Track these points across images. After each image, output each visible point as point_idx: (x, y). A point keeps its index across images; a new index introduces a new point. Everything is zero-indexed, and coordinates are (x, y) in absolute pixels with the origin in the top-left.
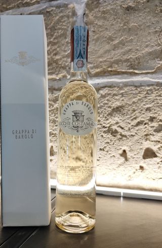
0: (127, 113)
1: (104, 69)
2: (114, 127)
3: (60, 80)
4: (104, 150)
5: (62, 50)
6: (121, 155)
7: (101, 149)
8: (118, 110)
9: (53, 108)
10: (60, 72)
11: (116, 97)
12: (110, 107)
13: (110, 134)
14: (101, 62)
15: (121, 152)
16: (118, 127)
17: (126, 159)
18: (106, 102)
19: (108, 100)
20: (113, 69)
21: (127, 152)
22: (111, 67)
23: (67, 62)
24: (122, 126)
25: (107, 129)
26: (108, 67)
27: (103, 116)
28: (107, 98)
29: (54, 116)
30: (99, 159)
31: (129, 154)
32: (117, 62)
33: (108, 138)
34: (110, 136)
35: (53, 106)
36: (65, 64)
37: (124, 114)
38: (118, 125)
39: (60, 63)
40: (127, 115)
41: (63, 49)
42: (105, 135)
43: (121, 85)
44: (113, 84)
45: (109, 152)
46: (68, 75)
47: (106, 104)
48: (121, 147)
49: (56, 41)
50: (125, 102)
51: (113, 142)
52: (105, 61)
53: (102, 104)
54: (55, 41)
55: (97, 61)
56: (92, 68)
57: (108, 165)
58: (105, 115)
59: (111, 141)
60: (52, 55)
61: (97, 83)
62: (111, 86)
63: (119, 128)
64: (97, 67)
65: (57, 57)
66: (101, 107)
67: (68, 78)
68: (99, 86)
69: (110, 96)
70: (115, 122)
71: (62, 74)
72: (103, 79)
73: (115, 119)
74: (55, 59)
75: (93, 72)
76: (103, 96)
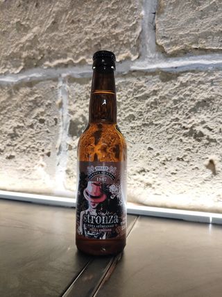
0: (218, 107)
1: (186, 45)
2: (199, 129)
4: (183, 160)
5: (124, 21)
6: (207, 167)
7: (178, 159)
8: (205, 104)
10: (121, 52)
11: (203, 86)
12: (193, 100)
13: (192, 138)
14: (181, 36)
15: (207, 162)
16: (204, 128)
17: (215, 173)
18: (188, 93)
19: (190, 90)
20: (200, 46)
21: (215, 162)
22: (196, 43)
23: (131, 38)
24: (209, 127)
25: (188, 131)
26: (192, 44)
27: (183, 112)
28: (189, 87)
30: (175, 172)
31: (218, 166)
32: (206, 36)
33: (190, 142)
34: (192, 140)
36: (128, 40)
37: (214, 109)
38: (204, 125)
39: (122, 39)
40: (217, 112)
41: (126, 19)
42: (185, 139)
43: (210, 68)
44: (197, 68)
45: (191, 163)
47: (188, 95)
48: (208, 156)
49: (116, 7)
50: (216, 92)
51: (197, 149)
52: (188, 35)
53: (182, 96)
54: (113, 8)
55: (176, 35)
56: (168, 45)
57: (189, 180)
58: (187, 112)
59: (193, 147)
61: (175, 66)
62: (195, 70)
63: (206, 129)
64: (175, 44)
65: (118, 31)
66: (180, 100)
67: (132, 60)
68: (178, 70)
69: (193, 84)
70: (199, 121)
71: (124, 55)
72: (184, 60)
73: (200, 117)
74: (114, 34)
75: (170, 50)
76: (184, 85)
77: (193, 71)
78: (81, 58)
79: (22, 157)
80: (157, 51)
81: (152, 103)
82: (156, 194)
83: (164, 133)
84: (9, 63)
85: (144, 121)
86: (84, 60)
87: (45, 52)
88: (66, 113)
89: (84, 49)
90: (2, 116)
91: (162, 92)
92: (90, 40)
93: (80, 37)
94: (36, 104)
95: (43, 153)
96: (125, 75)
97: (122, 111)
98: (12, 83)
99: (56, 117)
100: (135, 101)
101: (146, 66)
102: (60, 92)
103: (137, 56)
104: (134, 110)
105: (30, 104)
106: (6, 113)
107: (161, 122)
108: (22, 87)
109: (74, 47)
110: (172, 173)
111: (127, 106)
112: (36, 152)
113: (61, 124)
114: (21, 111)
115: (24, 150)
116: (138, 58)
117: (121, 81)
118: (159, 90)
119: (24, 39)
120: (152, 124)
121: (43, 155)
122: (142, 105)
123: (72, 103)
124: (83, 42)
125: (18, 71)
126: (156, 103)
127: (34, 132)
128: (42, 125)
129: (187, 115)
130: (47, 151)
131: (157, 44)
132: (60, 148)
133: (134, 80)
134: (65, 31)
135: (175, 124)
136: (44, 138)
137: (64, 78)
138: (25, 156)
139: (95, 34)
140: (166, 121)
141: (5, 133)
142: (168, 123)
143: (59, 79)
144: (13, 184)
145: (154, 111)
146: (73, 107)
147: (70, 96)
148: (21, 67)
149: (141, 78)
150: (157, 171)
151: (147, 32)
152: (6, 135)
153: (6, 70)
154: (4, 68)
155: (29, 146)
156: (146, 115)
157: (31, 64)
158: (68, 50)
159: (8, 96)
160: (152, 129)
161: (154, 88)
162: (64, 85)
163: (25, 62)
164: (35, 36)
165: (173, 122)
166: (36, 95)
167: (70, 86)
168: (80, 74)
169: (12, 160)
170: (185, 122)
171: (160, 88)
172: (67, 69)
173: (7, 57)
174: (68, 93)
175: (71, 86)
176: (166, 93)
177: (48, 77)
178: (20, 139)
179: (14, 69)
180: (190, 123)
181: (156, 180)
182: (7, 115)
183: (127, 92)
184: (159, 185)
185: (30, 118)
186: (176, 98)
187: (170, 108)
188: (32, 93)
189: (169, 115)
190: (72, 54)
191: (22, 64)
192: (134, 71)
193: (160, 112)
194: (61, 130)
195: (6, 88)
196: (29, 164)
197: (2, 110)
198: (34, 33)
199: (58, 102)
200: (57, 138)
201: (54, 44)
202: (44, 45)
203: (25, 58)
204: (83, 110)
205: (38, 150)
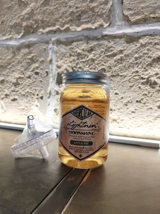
1: (146, 15)
2: (153, 79)
3: (96, 29)
4: (140, 102)
6: (159, 107)
7: (137, 101)
8: (158, 60)
9: (88, 59)
10: (96, 21)
11: (158, 47)
12: (150, 57)
13: (148, 86)
14: (143, 8)
15: (158, 104)
16: (158, 78)
18: (146, 52)
19: (148, 50)
20: (157, 15)
22: (154, 13)
23: (104, 10)
25: (145, 80)
26: (150, 14)
27: (142, 66)
28: (147, 48)
29: (89, 67)
30: (134, 111)
33: (146, 89)
34: (148, 87)
35: (88, 57)
36: (102, 11)
38: (158, 76)
39: (97, 11)
42: (142, 87)
44: (154, 33)
45: (147, 104)
46: (104, 24)
47: (146, 54)
51: (151, 94)
52: (148, 7)
53: (141, 54)
55: (138, 7)
56: (132, 15)
57: (145, 117)
58: (145, 66)
59: (149, 92)
60: (88, 2)
61: (137, 31)
62: (152, 34)
64: (137, 14)
65: (94, 4)
66: (140, 57)
67: (105, 27)
68: (139, 35)
69: (151, 45)
70: (154, 73)
71: (98, 23)
72: (144, 26)
73: (154, 70)
74: (91, 7)
75: (133, 19)
76: (143, 46)
77: (151, 35)
78: (66, 26)
79: (22, 100)
80: (123, 20)
81: (119, 59)
82: (120, 127)
83: (127, 82)
84: (13, 30)
85: (112, 73)
86: (68, 28)
87: (39, 22)
88: (54, 67)
89: (69, 19)
90: (8, 70)
91: (126, 51)
92: (73, 12)
93: (66, 10)
94: (33, 60)
95: (37, 97)
96: (98, 39)
97: (96, 66)
98: (15, 45)
99: (47, 70)
100: (106, 58)
101: (115, 31)
102: (50, 52)
103: (108, 24)
104: (105, 64)
105: (28, 61)
106: (11, 68)
107: (125, 74)
108: (23, 48)
109: (61, 17)
110: (132, 112)
111: (100, 62)
112: (33, 96)
113: (51, 75)
114: (22, 66)
115: (24, 95)
116: (109, 25)
117: (96, 43)
118: (124, 50)
119: (24, 13)
120: (118, 75)
121: (37, 98)
122: (112, 61)
123: (59, 60)
124: (67, 14)
125: (20, 37)
126: (121, 59)
127: (31, 82)
128: (37, 76)
129: (145, 68)
130: (40, 95)
131: (123, 14)
132: (50, 93)
133: (106, 42)
134: (54, 6)
135: (136, 76)
136: (38, 86)
137: (54, 41)
138: (24, 99)
139: (77, 8)
140: (128, 73)
141: (11, 82)
142: (130, 74)
143: (50, 42)
144: (16, 119)
145: (120, 65)
146: (60, 63)
147: (58, 55)
148: (22, 34)
149: (110, 40)
150: (121, 110)
151: (116, 5)
152: (11, 84)
153: (11, 36)
154: (9, 34)
155: (28, 92)
156: (114, 69)
157: (29, 31)
158: (57, 20)
159: (12, 55)
160: (118, 79)
161: (120, 48)
162: (53, 46)
163: (24, 29)
164: (32, 10)
165: (134, 74)
166: (33, 54)
167: (57, 47)
168: (65, 38)
169: (15, 102)
170: (143, 74)
171: (125, 48)
172: (56, 35)
173: (11, 26)
174: (56, 52)
175: (59, 47)
176: (130, 52)
177: (42, 41)
178: (21, 87)
179: (17, 35)
180: (147, 75)
181: (120, 117)
182: (12, 69)
183: (100, 51)
184: (122, 120)
185: (28, 71)
186: (137, 55)
187: (132, 63)
188: (30, 53)
189: (131, 69)
190: (59, 23)
191: (23, 31)
192: (106, 36)
193: (124, 67)
194: (51, 80)
195: (11, 49)
196: (27, 105)
197: (8, 65)
198: (31, 8)
199: (49, 59)
200: (48, 85)
201: (46, 16)
202: (39, 17)
203: (25, 27)
204: (67, 65)
205: (34, 95)
